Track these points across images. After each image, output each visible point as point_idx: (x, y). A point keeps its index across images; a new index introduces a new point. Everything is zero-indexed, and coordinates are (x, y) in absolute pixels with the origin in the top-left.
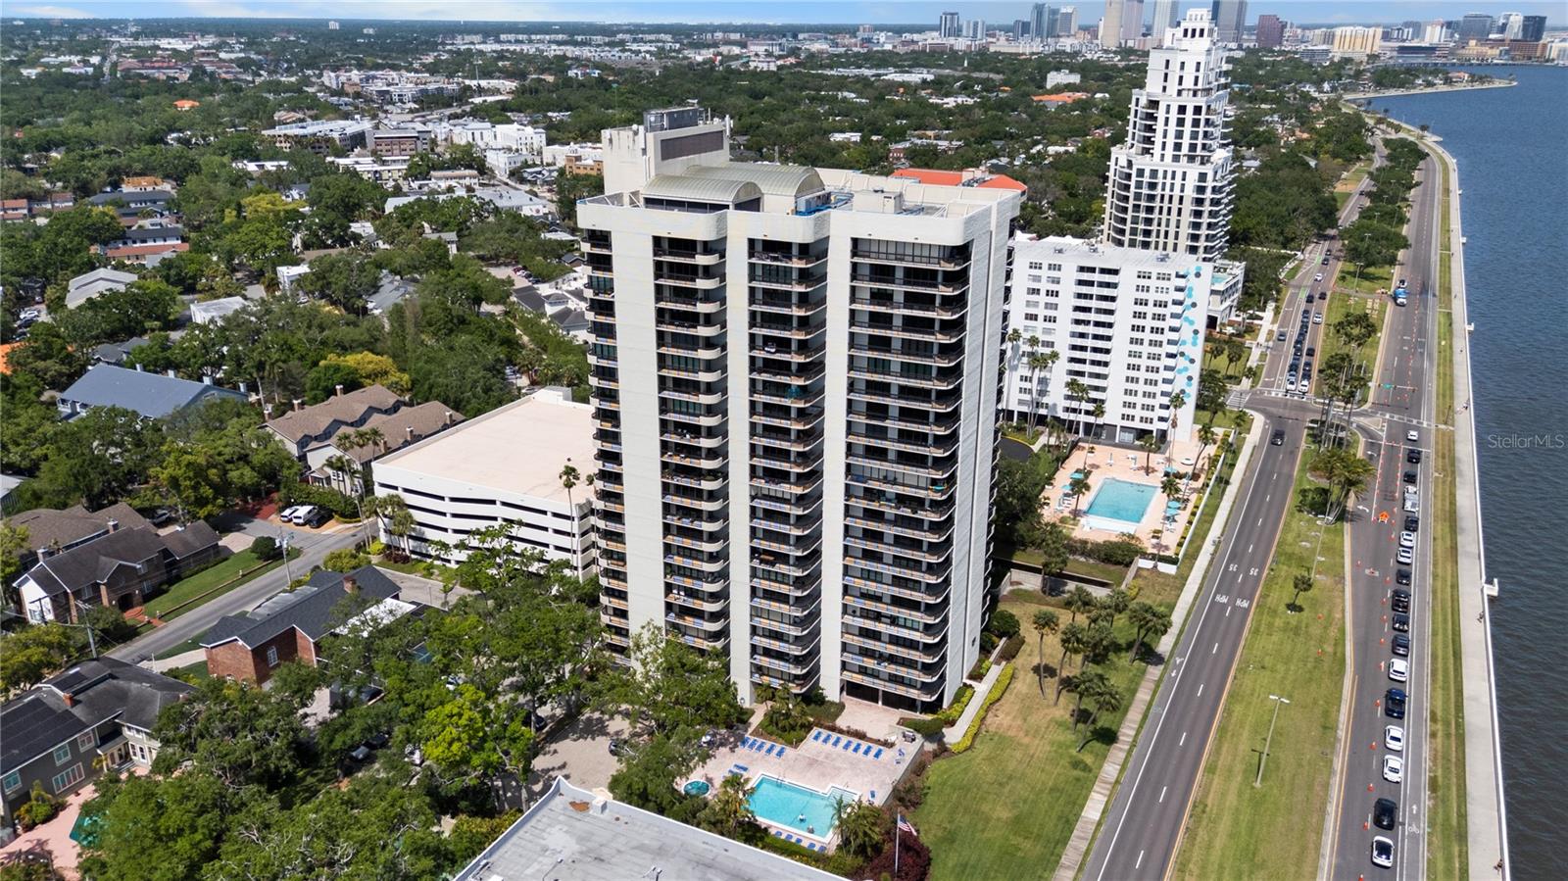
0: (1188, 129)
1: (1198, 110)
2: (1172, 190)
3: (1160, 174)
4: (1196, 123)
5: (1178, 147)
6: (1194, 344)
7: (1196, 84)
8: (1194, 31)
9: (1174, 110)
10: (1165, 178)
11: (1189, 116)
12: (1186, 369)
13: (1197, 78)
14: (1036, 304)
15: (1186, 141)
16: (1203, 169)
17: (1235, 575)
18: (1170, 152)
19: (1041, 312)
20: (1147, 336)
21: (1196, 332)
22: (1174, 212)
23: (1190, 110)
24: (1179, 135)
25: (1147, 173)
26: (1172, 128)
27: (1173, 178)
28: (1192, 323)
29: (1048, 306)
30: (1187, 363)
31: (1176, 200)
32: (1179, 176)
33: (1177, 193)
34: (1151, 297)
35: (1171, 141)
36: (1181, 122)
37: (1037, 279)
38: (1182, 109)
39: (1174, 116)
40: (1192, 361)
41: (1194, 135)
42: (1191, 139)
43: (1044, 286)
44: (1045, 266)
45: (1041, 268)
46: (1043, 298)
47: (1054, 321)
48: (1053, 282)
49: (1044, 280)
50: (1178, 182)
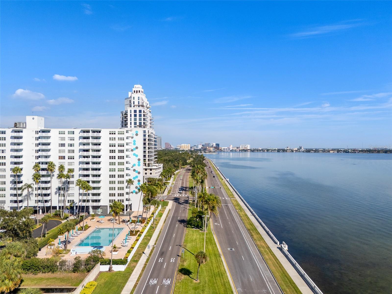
0: (138, 117)
1: (140, 111)
4: (140, 116)
5: (135, 123)
6: (139, 165)
8: (137, 91)
9: (133, 112)
11: (138, 113)
12: (137, 177)
13: (139, 102)
14: (64, 151)
15: (138, 122)
16: (144, 129)
17: (162, 264)
18: (133, 125)
19: (67, 155)
20: (117, 161)
21: (139, 160)
23: (138, 112)
24: (135, 120)
26: (133, 117)
28: (137, 156)
29: (69, 151)
30: (137, 174)
34: (117, 142)
35: (133, 122)
36: (135, 115)
37: (63, 139)
38: (135, 111)
39: (133, 114)
40: (139, 173)
41: (140, 120)
42: (139, 120)
43: (67, 142)
44: (66, 133)
45: (64, 134)
46: (67, 148)
47: (73, 158)
48: (71, 140)
49: (67, 139)
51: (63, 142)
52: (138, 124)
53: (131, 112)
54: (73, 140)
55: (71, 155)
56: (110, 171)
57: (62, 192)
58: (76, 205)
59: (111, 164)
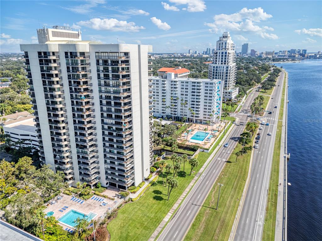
1: (226, 53)
4: (226, 56)
6: (220, 100)
8: (225, 36)
10: (219, 68)
12: (218, 106)
13: (225, 46)
14: (183, 91)
16: (227, 66)
17: (224, 153)
20: (208, 98)
22: (222, 75)
28: (219, 95)
32: (222, 67)
33: (222, 71)
34: (209, 89)
35: (220, 60)
36: (222, 56)
38: (222, 53)
42: (225, 59)
50: (222, 69)
51: (183, 87)
52: (223, 62)
53: (219, 54)
54: (188, 86)
55: (186, 93)
56: (204, 103)
59: (205, 99)
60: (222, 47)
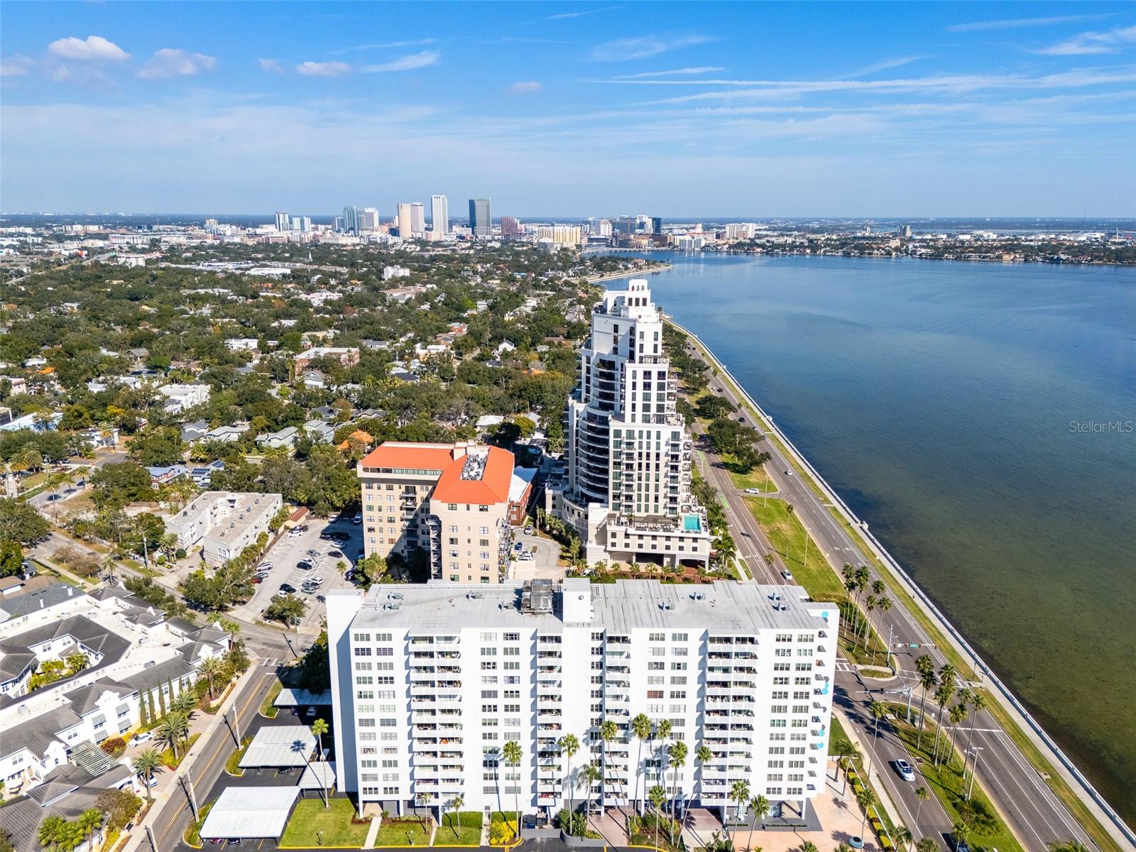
1: (661, 375)
2: (648, 448)
3: (636, 435)
5: (646, 408)
7: (655, 351)
8: (637, 300)
9: (640, 376)
10: (641, 437)
11: (654, 381)
13: (656, 346)
14: (661, 680)
15: (654, 403)
16: (676, 429)
18: (639, 412)
19: (667, 688)
20: (790, 702)
22: (653, 467)
23: (654, 376)
24: (647, 397)
25: (624, 434)
26: (640, 390)
27: (649, 437)
29: (674, 680)
31: (653, 457)
32: (654, 435)
33: (653, 451)
34: (793, 660)
35: (640, 403)
36: (647, 386)
38: (647, 374)
39: (640, 381)
41: (660, 397)
42: (658, 400)
43: (669, 659)
44: (668, 637)
45: (663, 639)
46: (668, 673)
47: (683, 696)
48: (680, 654)
49: (668, 651)
50: (653, 440)
51: (659, 659)
52: (653, 410)
53: (634, 377)
54: (685, 654)
55: (679, 688)
56: (773, 725)
57: (653, 770)
58: (686, 799)
59: (776, 709)
60: (641, 351)
